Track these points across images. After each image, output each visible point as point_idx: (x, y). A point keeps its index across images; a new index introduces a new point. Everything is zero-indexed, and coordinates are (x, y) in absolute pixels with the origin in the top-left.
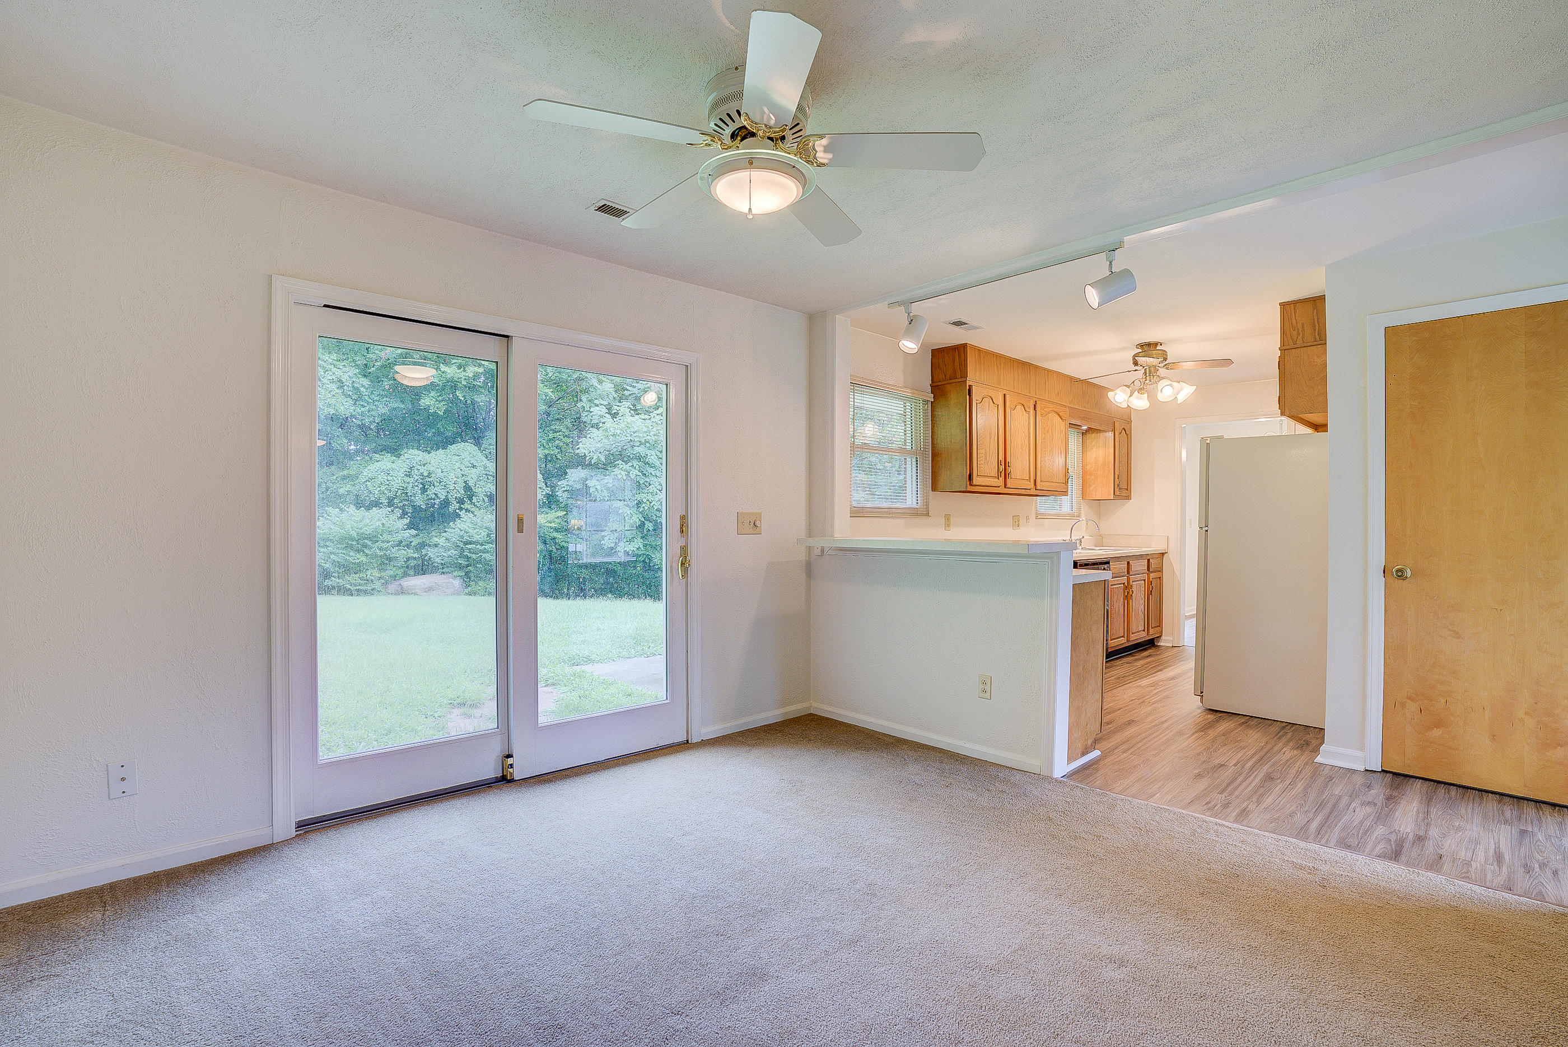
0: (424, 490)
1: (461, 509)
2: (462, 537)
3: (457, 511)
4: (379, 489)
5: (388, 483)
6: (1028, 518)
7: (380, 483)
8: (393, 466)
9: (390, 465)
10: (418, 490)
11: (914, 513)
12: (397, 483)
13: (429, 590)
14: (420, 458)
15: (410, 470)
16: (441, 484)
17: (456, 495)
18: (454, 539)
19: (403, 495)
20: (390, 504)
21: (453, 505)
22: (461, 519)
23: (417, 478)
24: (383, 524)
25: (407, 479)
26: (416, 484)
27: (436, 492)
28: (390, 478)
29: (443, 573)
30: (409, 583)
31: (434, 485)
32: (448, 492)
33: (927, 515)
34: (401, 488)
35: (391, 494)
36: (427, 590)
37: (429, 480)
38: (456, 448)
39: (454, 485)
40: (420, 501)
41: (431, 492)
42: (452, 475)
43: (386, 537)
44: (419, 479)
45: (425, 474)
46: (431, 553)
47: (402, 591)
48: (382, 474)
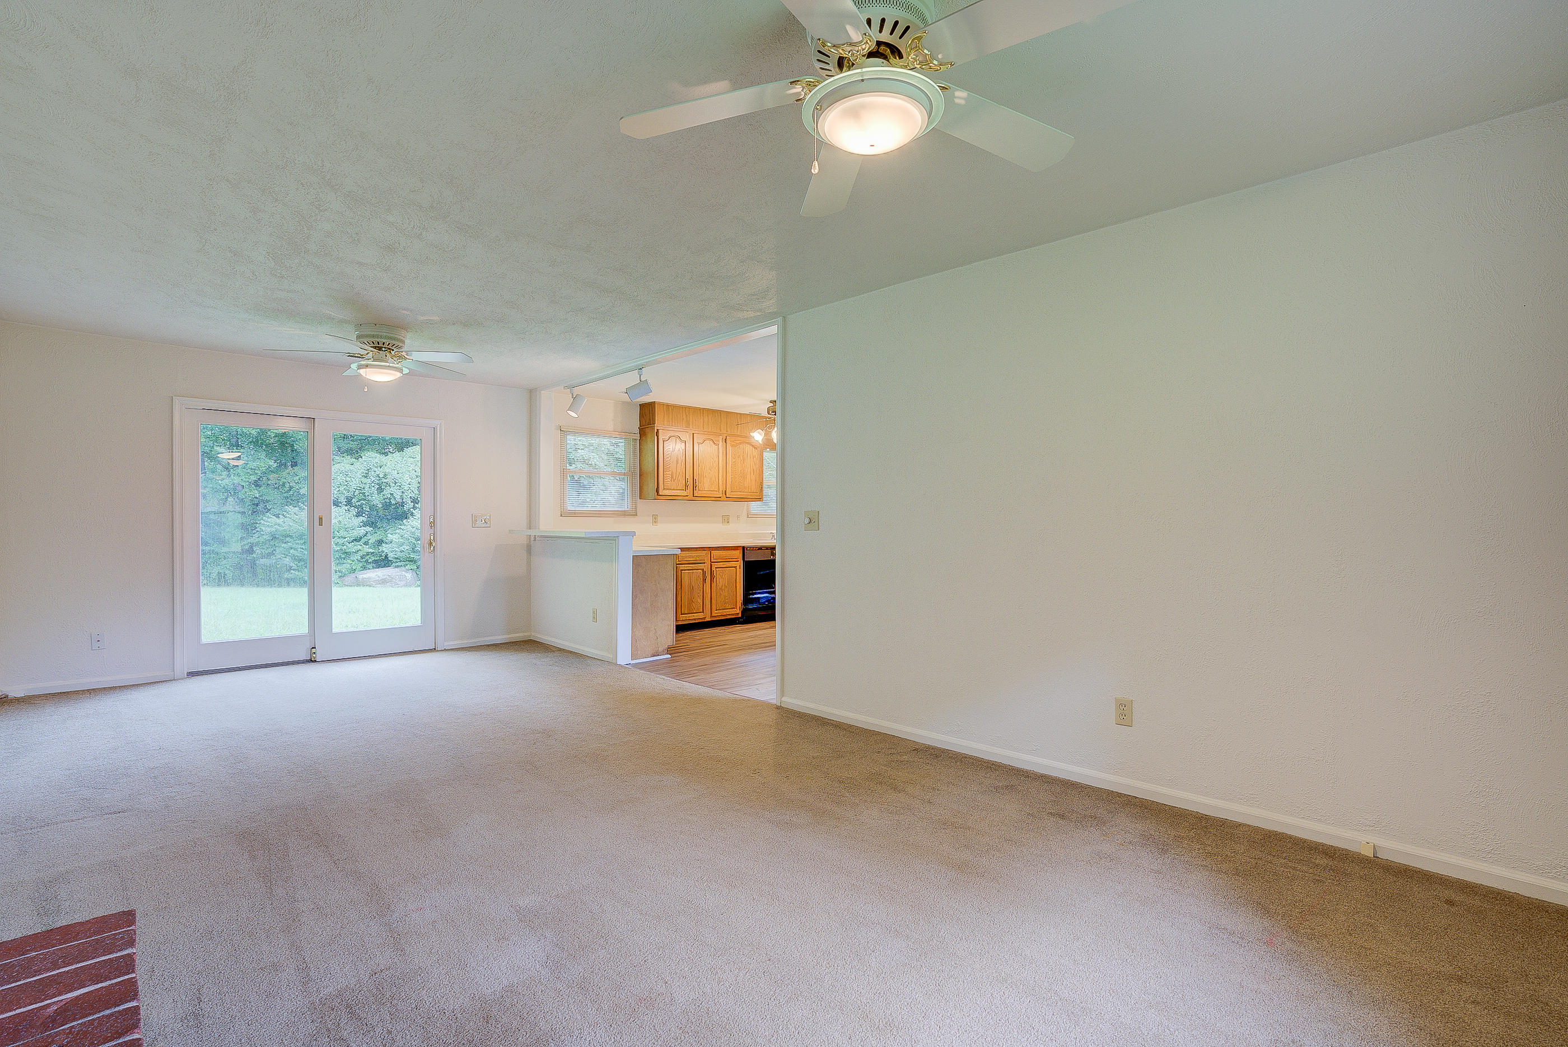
0: (380, 490)
1: (414, 508)
2: (413, 533)
3: (412, 510)
4: (338, 489)
5: (346, 484)
6: (738, 517)
7: (339, 484)
8: (352, 467)
9: (348, 467)
10: (374, 490)
11: (624, 514)
12: (354, 484)
13: (383, 582)
14: (376, 460)
15: (367, 472)
16: (397, 485)
17: (410, 495)
18: (406, 535)
19: (361, 495)
20: (349, 502)
21: (408, 504)
22: (414, 517)
23: (373, 479)
24: (340, 522)
25: (364, 480)
26: (373, 484)
27: (392, 493)
28: (348, 479)
29: (398, 567)
30: (365, 576)
31: (389, 486)
32: (403, 492)
33: (636, 515)
34: (358, 488)
35: (350, 494)
36: (381, 582)
37: (385, 480)
38: (412, 451)
39: (408, 485)
40: (377, 500)
41: (387, 492)
42: (406, 477)
43: (342, 533)
44: (376, 480)
45: (381, 476)
46: (385, 548)
47: (359, 584)
48: (341, 475)
